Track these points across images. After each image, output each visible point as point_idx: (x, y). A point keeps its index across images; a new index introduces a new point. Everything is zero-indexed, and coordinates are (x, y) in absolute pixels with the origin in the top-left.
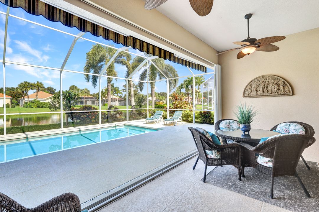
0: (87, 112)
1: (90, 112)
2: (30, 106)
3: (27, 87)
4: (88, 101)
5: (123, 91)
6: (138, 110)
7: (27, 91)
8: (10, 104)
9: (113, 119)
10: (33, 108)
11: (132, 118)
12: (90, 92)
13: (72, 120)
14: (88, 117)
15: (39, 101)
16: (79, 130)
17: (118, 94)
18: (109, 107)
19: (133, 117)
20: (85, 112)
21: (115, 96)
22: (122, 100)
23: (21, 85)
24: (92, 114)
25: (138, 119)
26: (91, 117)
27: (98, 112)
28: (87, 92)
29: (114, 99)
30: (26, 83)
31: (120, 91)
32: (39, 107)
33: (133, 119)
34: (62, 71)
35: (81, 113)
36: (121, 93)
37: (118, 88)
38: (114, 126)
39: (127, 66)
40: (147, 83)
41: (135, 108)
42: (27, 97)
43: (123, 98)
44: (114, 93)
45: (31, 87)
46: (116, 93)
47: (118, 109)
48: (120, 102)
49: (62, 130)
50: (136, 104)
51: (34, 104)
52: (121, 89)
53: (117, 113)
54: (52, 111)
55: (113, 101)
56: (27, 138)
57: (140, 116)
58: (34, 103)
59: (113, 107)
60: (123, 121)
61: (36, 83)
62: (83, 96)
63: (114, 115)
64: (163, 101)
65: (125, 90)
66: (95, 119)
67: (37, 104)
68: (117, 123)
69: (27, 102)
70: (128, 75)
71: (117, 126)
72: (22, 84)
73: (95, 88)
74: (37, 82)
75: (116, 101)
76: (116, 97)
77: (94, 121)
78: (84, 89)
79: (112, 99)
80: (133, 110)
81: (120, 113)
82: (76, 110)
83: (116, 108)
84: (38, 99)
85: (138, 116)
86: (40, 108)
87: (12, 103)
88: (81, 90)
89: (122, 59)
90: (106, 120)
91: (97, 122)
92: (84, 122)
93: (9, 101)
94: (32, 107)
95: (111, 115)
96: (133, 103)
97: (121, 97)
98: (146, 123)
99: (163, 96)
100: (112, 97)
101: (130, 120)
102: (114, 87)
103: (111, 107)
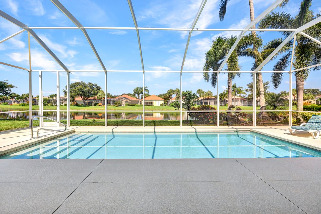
0: (205, 112)
1: (208, 112)
2: (172, 106)
3: (171, 93)
4: (211, 102)
5: (247, 91)
6: (270, 112)
7: (171, 95)
8: (163, 104)
9: (233, 121)
11: (261, 123)
12: (213, 94)
13: (192, 118)
14: (205, 117)
16: (194, 130)
17: (241, 94)
18: (230, 107)
19: (262, 120)
20: (203, 112)
21: (237, 96)
22: (246, 100)
23: (169, 91)
24: (210, 115)
25: (270, 124)
26: (208, 117)
27: (216, 112)
28: (210, 93)
29: (236, 99)
31: (243, 91)
33: (264, 124)
34: (182, 73)
35: (199, 112)
36: (244, 93)
37: (242, 88)
38: (235, 131)
39: (255, 56)
40: (289, 73)
41: (265, 109)
42: (171, 99)
43: (246, 98)
44: (236, 93)
45: (173, 93)
46: (238, 93)
47: (241, 110)
48: (243, 103)
49: (181, 128)
50: (267, 105)
52: (245, 89)
53: (239, 114)
54: (176, 110)
55: (235, 101)
56: (155, 132)
57: (273, 120)
58: (174, 103)
59: (234, 107)
60: (248, 125)
61: (176, 89)
62: (207, 98)
63: (235, 116)
64: (310, 100)
65: (248, 90)
66: (213, 120)
68: (239, 128)
69: (171, 103)
70: (256, 66)
71: (239, 131)
73: (214, 87)
75: (238, 102)
76: (238, 98)
77: (212, 122)
78: (208, 91)
79: (233, 99)
80: (263, 112)
81: (244, 115)
82: (195, 109)
83: (238, 109)
85: (271, 120)
87: (164, 104)
88: (205, 93)
89: (247, 48)
90: (225, 122)
91: (215, 124)
92: (201, 122)
93: (163, 102)
95: (232, 116)
96: (263, 103)
97: (244, 97)
98: (289, 132)
99: (309, 94)
100: (233, 97)
101: (258, 124)
102: (236, 87)
103: (231, 107)
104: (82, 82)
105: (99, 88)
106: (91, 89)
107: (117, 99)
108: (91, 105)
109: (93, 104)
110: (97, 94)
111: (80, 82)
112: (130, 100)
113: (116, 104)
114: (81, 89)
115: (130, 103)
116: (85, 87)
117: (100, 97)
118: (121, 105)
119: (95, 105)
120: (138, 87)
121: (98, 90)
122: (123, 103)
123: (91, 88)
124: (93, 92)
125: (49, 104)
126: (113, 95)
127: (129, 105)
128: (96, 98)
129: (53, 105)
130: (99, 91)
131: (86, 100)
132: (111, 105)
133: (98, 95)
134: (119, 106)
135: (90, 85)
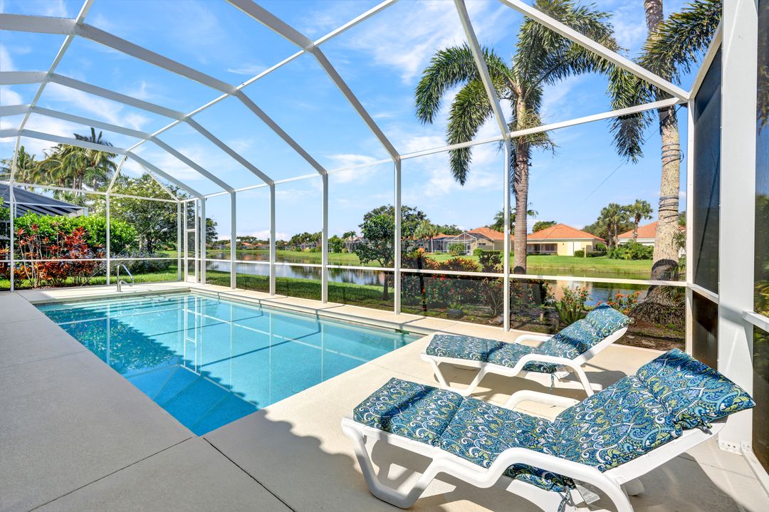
2: (617, 255)
3: (613, 215)
10: (623, 258)
15: (639, 244)
30: (612, 207)
32: (635, 257)
51: (627, 251)
58: (628, 247)
67: (632, 250)
72: (605, 209)
74: (636, 200)
84: (638, 240)
86: (637, 260)
94: (622, 256)
107: (456, 238)
110: (416, 228)
112: (490, 240)
113: (452, 249)
117: (420, 234)
121: (418, 220)
130: (421, 222)
133: (417, 230)
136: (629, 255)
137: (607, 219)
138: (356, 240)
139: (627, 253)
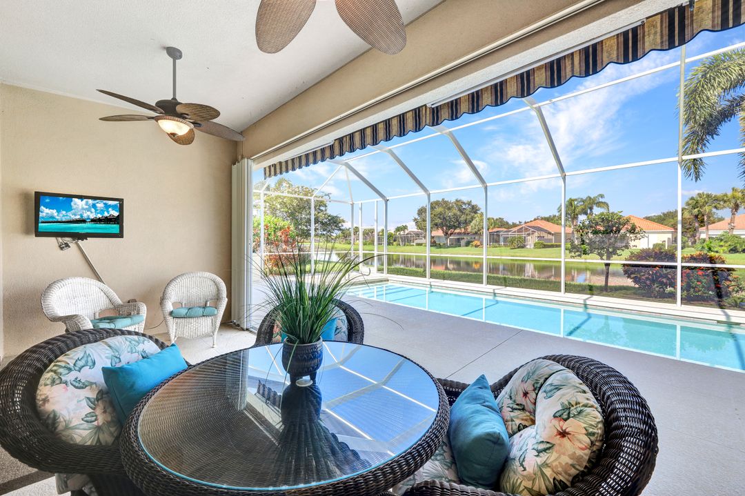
3: (704, 206)
8: (667, 243)
15: (737, 237)
23: (690, 202)
30: (701, 197)
32: (734, 251)
45: (714, 205)
51: (722, 243)
58: (722, 240)
61: (729, 192)
67: (729, 243)
72: (692, 199)
74: (733, 189)
84: (736, 232)
86: (737, 254)
94: (716, 249)
104: (443, 199)
105: (475, 209)
106: (458, 213)
107: (515, 232)
108: (460, 246)
109: (463, 242)
110: (471, 222)
111: (441, 200)
112: (550, 233)
113: (512, 242)
114: (440, 214)
115: (550, 240)
116: (449, 209)
117: (477, 227)
118: (523, 247)
119: (468, 244)
120: (573, 198)
121: (473, 214)
122: (531, 241)
123: (460, 210)
124: (463, 218)
125: (395, 243)
126: (511, 223)
127: (545, 246)
128: (469, 230)
129: (399, 245)
130: (476, 215)
131: (451, 234)
132: (500, 246)
133: (472, 224)
134: (519, 248)
135: (457, 205)
136: (725, 248)
137: (696, 210)
138: (408, 234)
139: (722, 246)
